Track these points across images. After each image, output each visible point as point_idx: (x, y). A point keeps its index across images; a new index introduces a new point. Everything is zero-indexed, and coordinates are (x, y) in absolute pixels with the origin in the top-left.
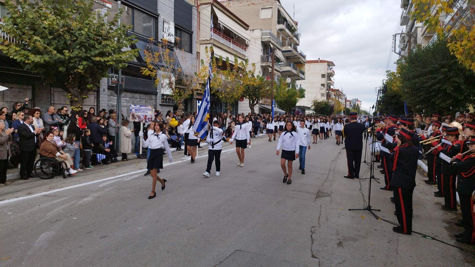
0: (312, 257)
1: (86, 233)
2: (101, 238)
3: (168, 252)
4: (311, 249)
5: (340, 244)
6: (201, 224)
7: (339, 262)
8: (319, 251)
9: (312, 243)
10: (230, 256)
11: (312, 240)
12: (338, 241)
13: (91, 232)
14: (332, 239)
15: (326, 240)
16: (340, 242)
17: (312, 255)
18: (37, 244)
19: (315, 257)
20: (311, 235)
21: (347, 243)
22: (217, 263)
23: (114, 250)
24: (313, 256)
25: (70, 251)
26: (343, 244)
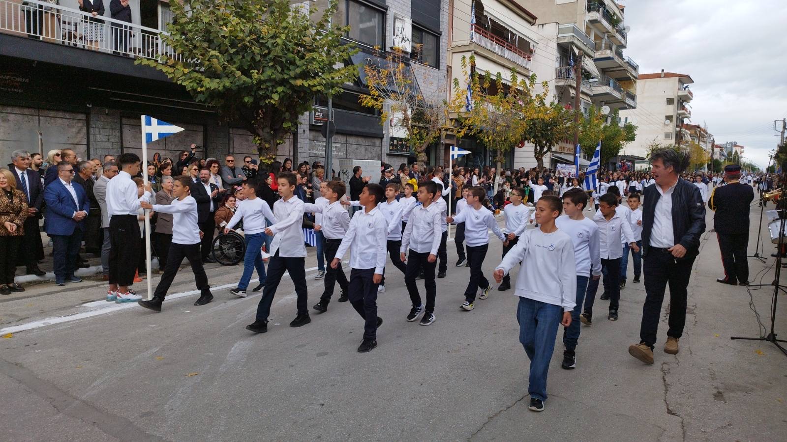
0: (668, 413)
1: (296, 347)
2: (319, 355)
3: (422, 384)
4: (665, 401)
5: (719, 395)
6: (469, 345)
7: (719, 426)
8: (680, 404)
9: (666, 390)
10: (522, 399)
11: (666, 386)
12: (715, 391)
13: (303, 346)
14: (703, 387)
15: (691, 386)
16: (719, 393)
17: (668, 409)
18: (230, 357)
19: (674, 414)
20: (664, 377)
21: (732, 394)
22: (502, 409)
23: (339, 375)
24: (670, 412)
25: (276, 371)
26: (726, 395)
